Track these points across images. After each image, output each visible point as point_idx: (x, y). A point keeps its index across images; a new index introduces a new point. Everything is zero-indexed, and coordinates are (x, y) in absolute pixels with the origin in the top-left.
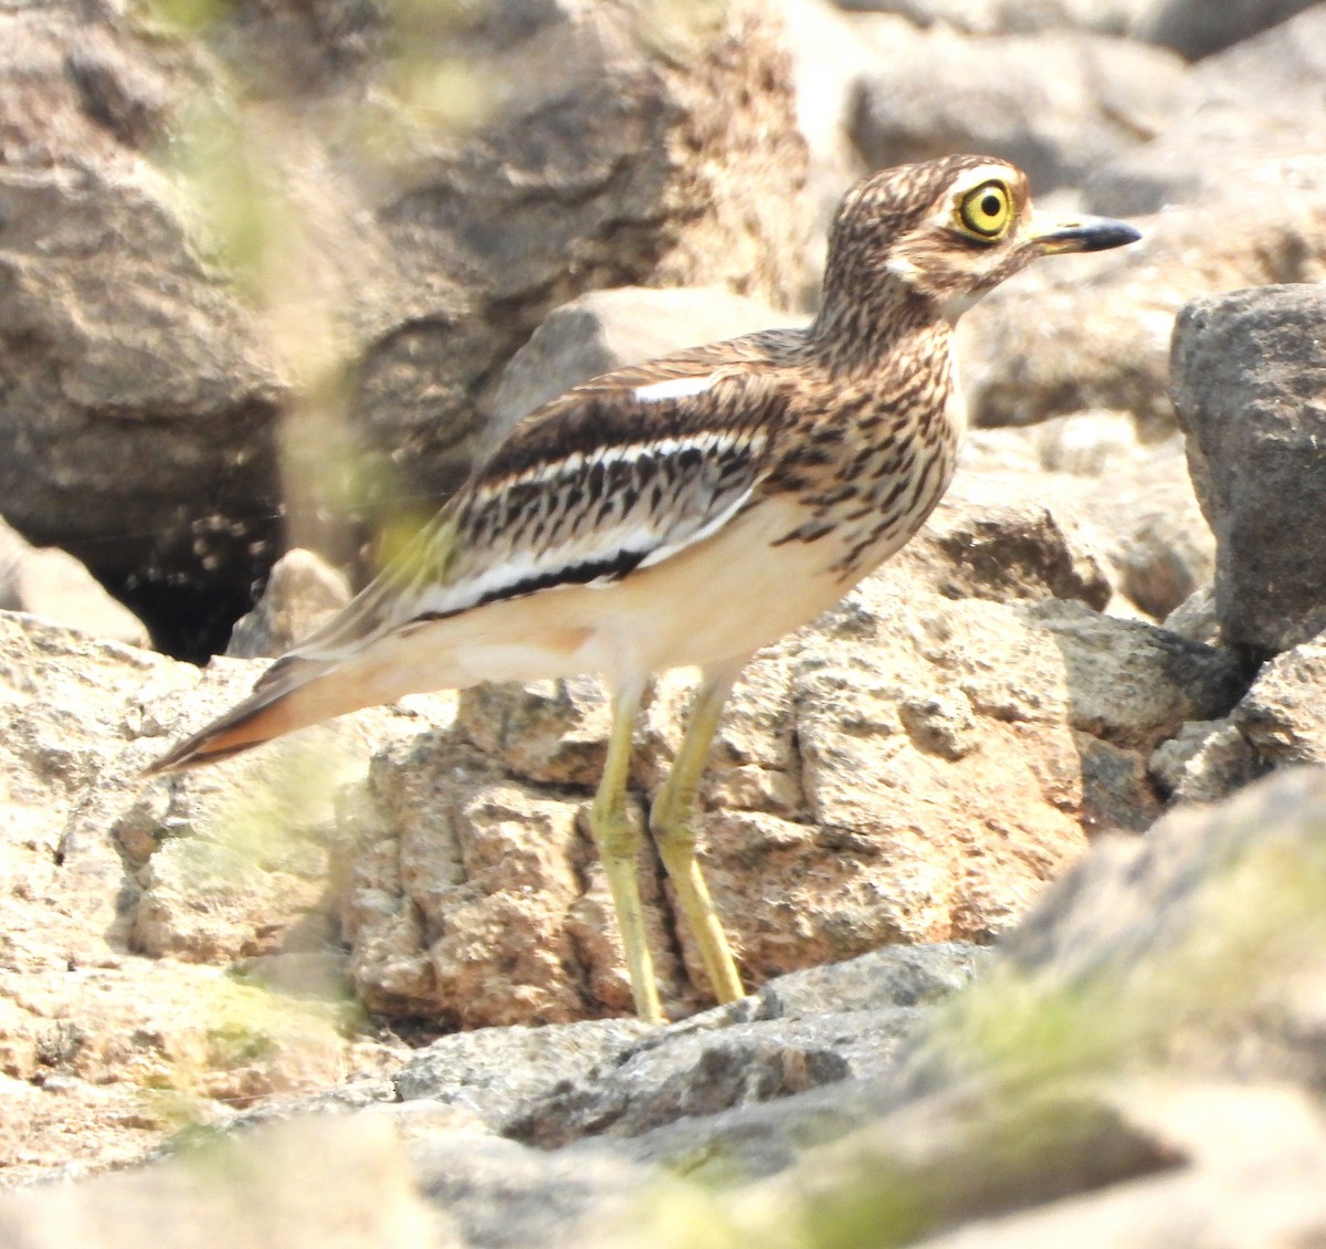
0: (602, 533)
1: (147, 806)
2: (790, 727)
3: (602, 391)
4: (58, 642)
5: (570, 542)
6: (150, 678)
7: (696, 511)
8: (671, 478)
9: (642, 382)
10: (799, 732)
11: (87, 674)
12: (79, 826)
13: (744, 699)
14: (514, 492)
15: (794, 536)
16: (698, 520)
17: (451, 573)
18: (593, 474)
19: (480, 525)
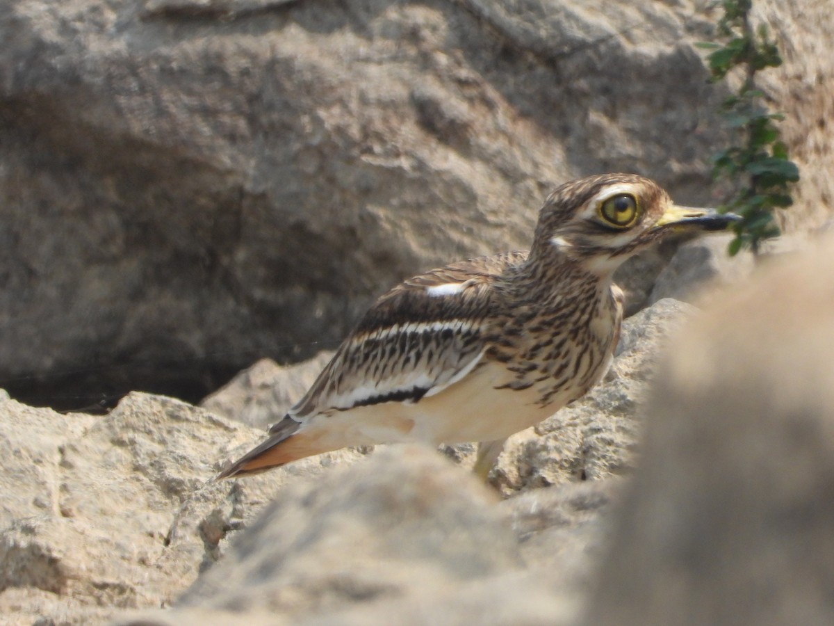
0: (405, 375)
1: (220, 512)
2: (581, 468)
4: (182, 414)
5: (390, 378)
6: (234, 437)
7: (451, 366)
8: (438, 345)
9: (433, 283)
10: (586, 472)
11: (197, 434)
12: (180, 523)
13: (555, 451)
14: (368, 343)
15: (507, 386)
16: (453, 370)
17: (341, 387)
18: (402, 338)
19: (352, 361)
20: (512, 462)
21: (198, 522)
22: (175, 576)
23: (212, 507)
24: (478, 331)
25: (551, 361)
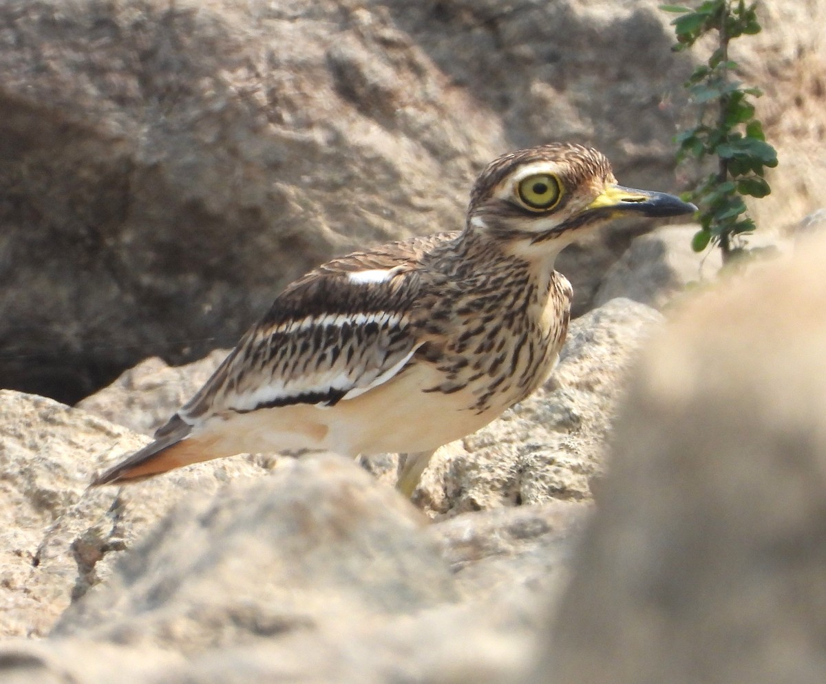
0: (321, 374)
1: (98, 530)
4: (57, 416)
5: (302, 377)
7: (375, 366)
8: (360, 342)
9: (354, 269)
10: (522, 494)
11: (74, 440)
12: (51, 542)
13: (486, 469)
14: (276, 337)
15: (437, 389)
17: (241, 387)
18: (316, 332)
20: (438, 481)
21: (71, 541)
22: (44, 601)
23: (88, 524)
25: (483, 354)
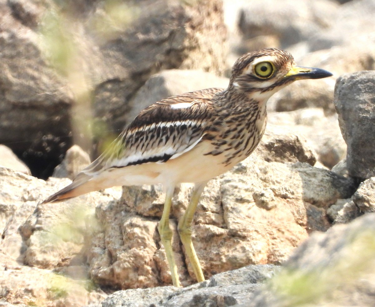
0: (160, 148)
1: (30, 222)
2: (220, 201)
3: (162, 105)
4: (4, 172)
6: (31, 183)
7: (185, 143)
8: (178, 133)
9: (173, 103)
10: (223, 202)
11: (12, 182)
12: (9, 227)
13: (207, 192)
14: (137, 133)
15: (210, 153)
16: (186, 146)
17: (120, 156)
18: (158, 130)
19: (128, 142)
20: (186, 197)
21: (18, 227)
22: (8, 254)
23: (25, 220)
24: (200, 126)
25: (234, 140)
